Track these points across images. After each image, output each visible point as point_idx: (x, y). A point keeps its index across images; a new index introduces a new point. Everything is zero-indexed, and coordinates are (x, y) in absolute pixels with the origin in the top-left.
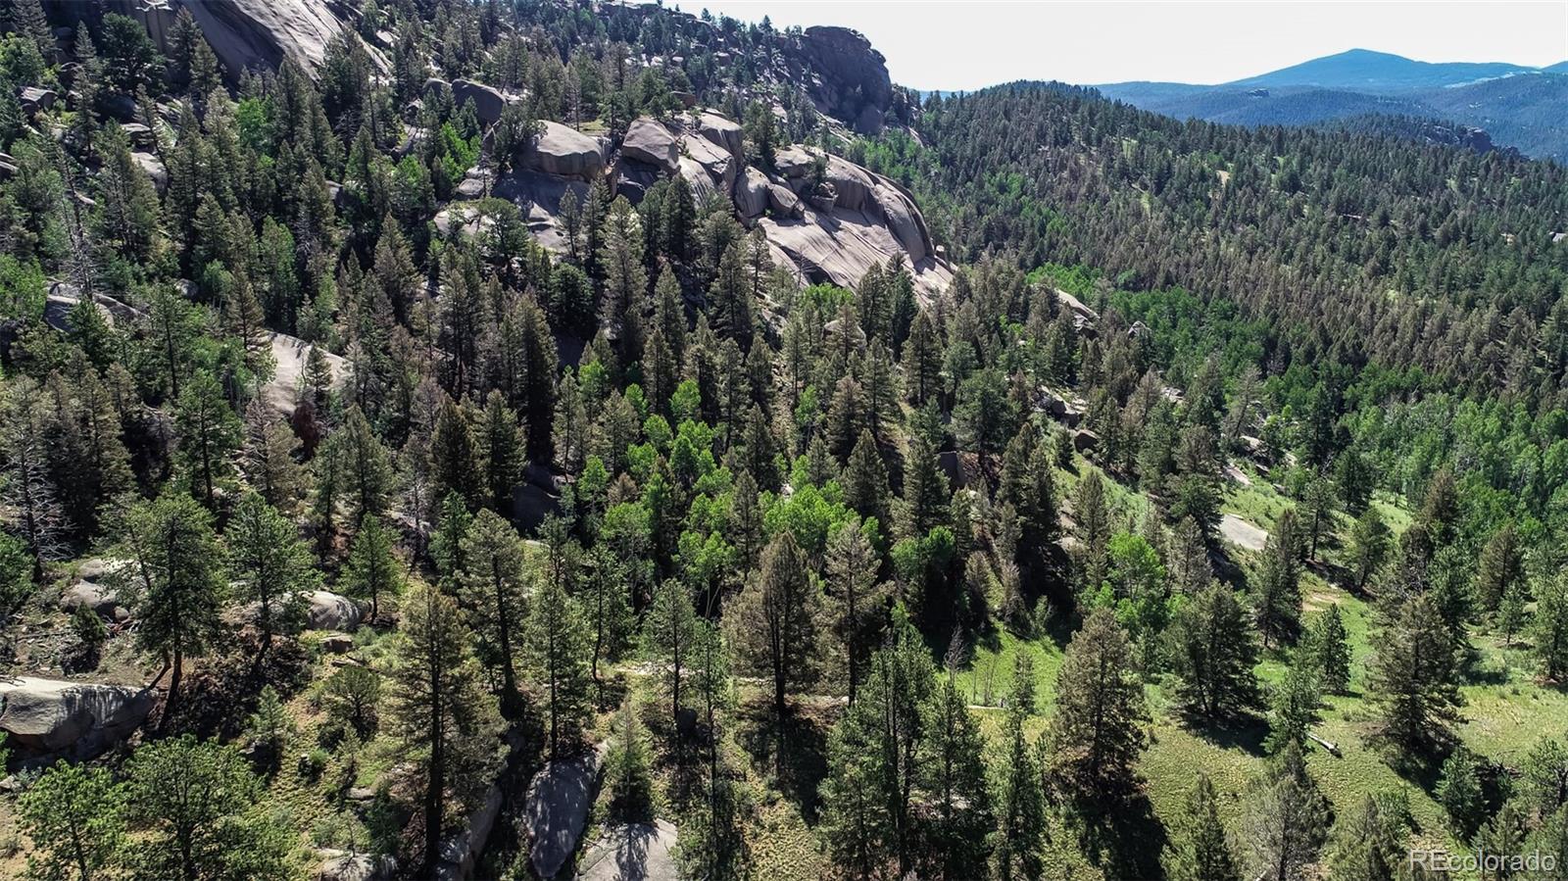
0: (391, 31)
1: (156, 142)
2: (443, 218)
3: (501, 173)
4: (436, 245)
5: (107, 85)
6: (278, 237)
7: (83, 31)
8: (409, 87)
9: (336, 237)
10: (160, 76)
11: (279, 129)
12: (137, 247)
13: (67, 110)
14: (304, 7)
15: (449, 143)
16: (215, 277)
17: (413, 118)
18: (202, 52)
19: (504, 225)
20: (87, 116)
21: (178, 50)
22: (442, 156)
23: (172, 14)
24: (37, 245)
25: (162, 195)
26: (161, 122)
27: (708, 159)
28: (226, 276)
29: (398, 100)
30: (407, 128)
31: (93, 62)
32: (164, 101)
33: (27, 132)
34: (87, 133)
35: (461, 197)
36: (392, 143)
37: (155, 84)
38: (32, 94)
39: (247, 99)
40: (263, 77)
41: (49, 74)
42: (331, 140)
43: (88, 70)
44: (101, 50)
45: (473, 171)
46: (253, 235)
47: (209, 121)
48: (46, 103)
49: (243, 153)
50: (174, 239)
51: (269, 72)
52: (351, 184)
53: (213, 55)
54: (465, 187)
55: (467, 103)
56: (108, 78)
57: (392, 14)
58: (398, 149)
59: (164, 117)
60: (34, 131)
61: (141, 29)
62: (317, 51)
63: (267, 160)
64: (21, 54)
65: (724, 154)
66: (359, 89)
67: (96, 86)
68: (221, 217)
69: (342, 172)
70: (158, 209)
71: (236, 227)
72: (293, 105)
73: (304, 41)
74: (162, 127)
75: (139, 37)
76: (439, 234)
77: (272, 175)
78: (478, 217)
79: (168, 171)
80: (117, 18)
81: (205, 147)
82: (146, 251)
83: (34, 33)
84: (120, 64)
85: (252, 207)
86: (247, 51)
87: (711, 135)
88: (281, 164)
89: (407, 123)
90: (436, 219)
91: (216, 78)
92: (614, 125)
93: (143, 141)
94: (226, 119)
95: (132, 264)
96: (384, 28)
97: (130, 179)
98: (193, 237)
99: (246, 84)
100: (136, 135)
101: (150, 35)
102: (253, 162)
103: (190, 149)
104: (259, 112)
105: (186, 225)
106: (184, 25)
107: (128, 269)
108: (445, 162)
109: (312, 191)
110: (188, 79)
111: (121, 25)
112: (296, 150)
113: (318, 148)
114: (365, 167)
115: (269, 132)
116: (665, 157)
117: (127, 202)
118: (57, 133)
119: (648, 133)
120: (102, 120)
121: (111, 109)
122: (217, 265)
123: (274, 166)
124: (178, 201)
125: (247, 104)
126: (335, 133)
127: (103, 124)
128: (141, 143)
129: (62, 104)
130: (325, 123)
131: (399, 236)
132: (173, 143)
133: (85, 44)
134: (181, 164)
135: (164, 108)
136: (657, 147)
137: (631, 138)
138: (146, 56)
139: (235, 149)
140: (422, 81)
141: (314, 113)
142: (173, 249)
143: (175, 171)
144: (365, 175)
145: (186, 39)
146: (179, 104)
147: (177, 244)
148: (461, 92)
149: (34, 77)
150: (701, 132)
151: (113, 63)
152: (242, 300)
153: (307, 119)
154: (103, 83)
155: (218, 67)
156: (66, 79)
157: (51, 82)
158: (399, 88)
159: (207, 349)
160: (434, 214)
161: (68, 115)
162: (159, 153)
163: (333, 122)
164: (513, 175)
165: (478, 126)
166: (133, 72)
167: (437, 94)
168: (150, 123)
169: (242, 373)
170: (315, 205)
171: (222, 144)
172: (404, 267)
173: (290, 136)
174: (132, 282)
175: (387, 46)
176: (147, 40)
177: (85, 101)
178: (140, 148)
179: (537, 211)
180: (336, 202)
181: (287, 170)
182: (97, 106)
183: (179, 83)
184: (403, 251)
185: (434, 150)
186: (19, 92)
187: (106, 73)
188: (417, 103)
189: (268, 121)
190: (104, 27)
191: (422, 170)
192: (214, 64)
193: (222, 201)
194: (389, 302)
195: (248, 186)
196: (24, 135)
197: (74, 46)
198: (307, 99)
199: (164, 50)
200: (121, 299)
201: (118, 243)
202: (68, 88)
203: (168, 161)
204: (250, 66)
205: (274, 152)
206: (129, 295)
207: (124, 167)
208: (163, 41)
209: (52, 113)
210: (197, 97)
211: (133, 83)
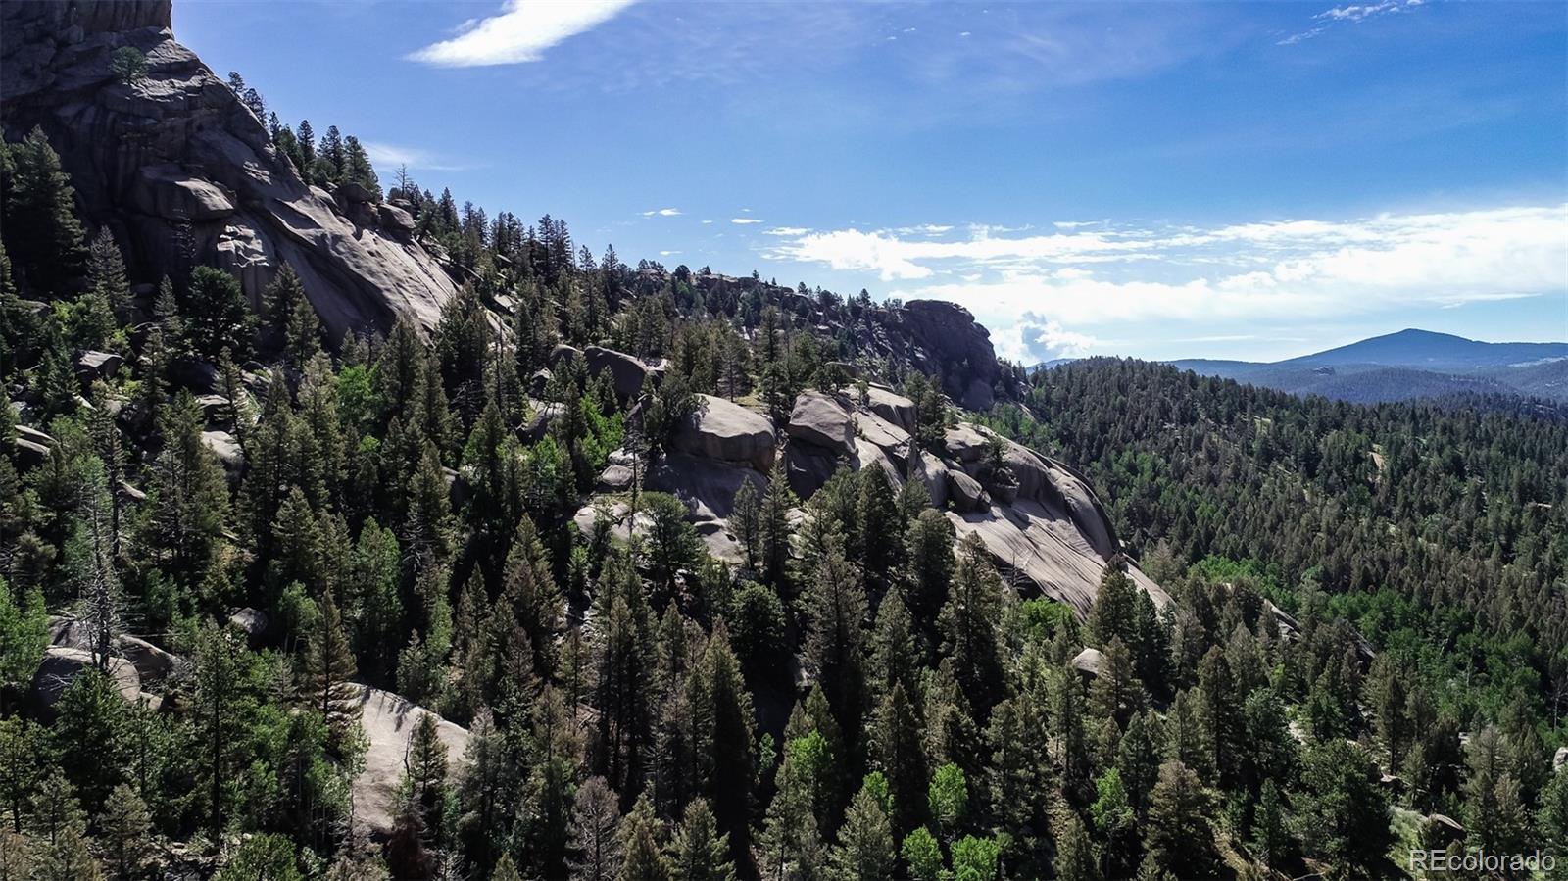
0: (509, 294)
1: (235, 418)
2: (586, 516)
3: (651, 457)
4: (580, 554)
5: (186, 348)
6: (380, 547)
7: (166, 285)
8: (533, 354)
9: (451, 545)
10: (250, 339)
11: (386, 402)
12: (191, 563)
13: (133, 379)
14: (418, 267)
15: (589, 420)
16: (292, 608)
17: (540, 390)
18: (302, 313)
19: (666, 530)
20: (153, 384)
21: (273, 310)
22: (583, 436)
23: (272, 271)
24: (53, 562)
25: (234, 487)
26: (244, 393)
27: (888, 441)
28: (308, 606)
29: (521, 369)
30: (533, 403)
31: (173, 322)
32: (250, 370)
33: (78, 404)
34: (151, 407)
35: (606, 488)
36: (517, 419)
37: (242, 348)
38: (93, 359)
39: (351, 366)
40: (371, 344)
41: (119, 336)
42: (447, 417)
43: (165, 329)
44: (185, 307)
45: (618, 454)
46: (348, 544)
47: (305, 392)
48: (108, 370)
49: (342, 431)
50: (242, 544)
51: (377, 336)
52: (468, 470)
53: (314, 316)
54: (610, 475)
55: (603, 373)
56: (188, 341)
57: (510, 277)
58: (526, 426)
59: (249, 387)
60: (86, 404)
61: (234, 284)
62: (431, 315)
63: (371, 441)
64: (88, 312)
65: (903, 435)
66: (482, 356)
67: (173, 349)
68: (309, 520)
69: (458, 455)
70: (226, 506)
71: (326, 532)
72: (406, 372)
73: (417, 304)
74: (245, 400)
75: (231, 293)
76: (581, 537)
77: (376, 460)
78: (629, 514)
79: (246, 454)
80: (208, 271)
81: (297, 424)
82: (204, 566)
83: (109, 288)
84: (205, 324)
85: (348, 502)
86: (351, 313)
87: (883, 411)
88: (389, 446)
89: (533, 396)
90: (577, 518)
91: (315, 342)
92: (772, 399)
93: (219, 417)
94: (324, 390)
95: (180, 589)
96: (502, 292)
97: (196, 467)
98: (268, 547)
99: (350, 349)
100: (212, 409)
101: (244, 292)
102: (353, 444)
103: (278, 428)
104: (365, 383)
105: (261, 527)
106: (285, 281)
107: (174, 596)
108: (586, 444)
109: (427, 483)
110: (285, 342)
111: (212, 279)
112: (408, 430)
113: (432, 426)
114: (492, 450)
115: (371, 405)
116: (841, 438)
117: (188, 499)
118: (114, 406)
119: (815, 409)
120: (170, 390)
121: (187, 377)
122: (298, 587)
123: (379, 449)
124: (253, 495)
125: (351, 373)
126: (452, 408)
127: (173, 395)
128: (216, 420)
129: (128, 371)
130: (442, 397)
131: (537, 544)
132: (255, 418)
133: (167, 300)
134: (264, 448)
135: (250, 377)
136: (831, 426)
137: (799, 415)
138: (236, 316)
139: (333, 426)
140: (549, 348)
141: (431, 382)
142: (239, 561)
143: (255, 454)
144: (491, 461)
145: (285, 297)
146: (269, 374)
147: (246, 552)
148: (595, 361)
149: (100, 340)
150: (870, 409)
151: (196, 323)
152: (330, 644)
153: (421, 391)
154: (179, 346)
155: (318, 330)
156: (137, 342)
157: (120, 345)
158: (521, 355)
159: (272, 725)
160: (573, 510)
161: (133, 384)
162: (237, 432)
163: (450, 394)
164: (668, 462)
165: (616, 401)
166: (218, 334)
167: (569, 363)
168: (231, 394)
169: (319, 767)
170: (429, 501)
171: (317, 421)
172: (543, 586)
173: (398, 410)
174: (176, 616)
175: (505, 311)
176: (240, 297)
177: (155, 367)
178: (214, 426)
179: (703, 509)
180: (452, 494)
181: (394, 454)
182: (167, 374)
183: (271, 348)
184: (543, 565)
185: (574, 428)
186: (77, 357)
187: (187, 335)
188: (545, 373)
189: (374, 392)
190: (191, 281)
191: (561, 454)
192: (315, 326)
193: (312, 497)
194: (528, 643)
195: (344, 475)
196: (70, 408)
197: (153, 304)
198: (424, 365)
199: (258, 309)
200: (158, 643)
201: (167, 554)
202: (139, 352)
203: (248, 442)
204: (356, 329)
205: (379, 431)
206: (173, 635)
207: (190, 450)
208: (258, 300)
209: (114, 382)
210: (291, 364)
211: (216, 346)
